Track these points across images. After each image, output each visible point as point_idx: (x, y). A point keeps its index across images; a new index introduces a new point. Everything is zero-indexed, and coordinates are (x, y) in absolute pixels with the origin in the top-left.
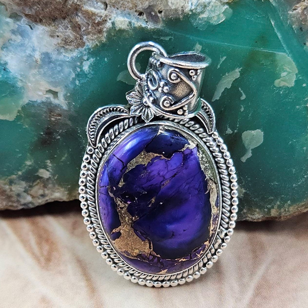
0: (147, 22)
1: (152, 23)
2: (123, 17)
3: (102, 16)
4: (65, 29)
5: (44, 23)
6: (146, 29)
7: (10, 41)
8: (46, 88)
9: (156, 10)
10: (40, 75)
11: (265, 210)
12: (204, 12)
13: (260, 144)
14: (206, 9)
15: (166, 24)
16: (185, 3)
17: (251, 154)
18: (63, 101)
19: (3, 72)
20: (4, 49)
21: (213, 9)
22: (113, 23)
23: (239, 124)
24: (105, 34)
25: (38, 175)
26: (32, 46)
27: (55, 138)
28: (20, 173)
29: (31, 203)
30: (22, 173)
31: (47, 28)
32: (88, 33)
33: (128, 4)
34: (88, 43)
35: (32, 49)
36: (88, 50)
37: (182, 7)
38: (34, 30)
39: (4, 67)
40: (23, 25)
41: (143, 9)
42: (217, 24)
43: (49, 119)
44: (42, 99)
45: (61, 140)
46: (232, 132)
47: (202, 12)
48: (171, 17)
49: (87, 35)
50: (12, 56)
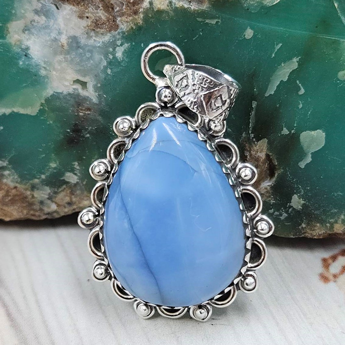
0: (190, 2)
1: (196, 4)
4: (96, 10)
5: (72, 2)
6: (188, 10)
7: (33, 23)
8: (73, 78)
10: (66, 63)
11: (327, 225)
13: (322, 147)
15: (213, 5)
17: (311, 158)
18: (93, 93)
19: (24, 58)
20: (26, 32)
23: (297, 123)
24: (142, 16)
25: (64, 180)
26: (57, 28)
27: (83, 137)
28: (43, 177)
29: (55, 212)
30: (45, 177)
31: (75, 8)
32: (122, 14)
34: (122, 26)
35: (57, 32)
36: (122, 33)
38: (60, 10)
39: (25, 52)
40: (48, 4)
42: (272, 5)
43: (76, 114)
44: (69, 90)
45: (90, 138)
46: (289, 132)
49: (121, 17)
50: (35, 39)
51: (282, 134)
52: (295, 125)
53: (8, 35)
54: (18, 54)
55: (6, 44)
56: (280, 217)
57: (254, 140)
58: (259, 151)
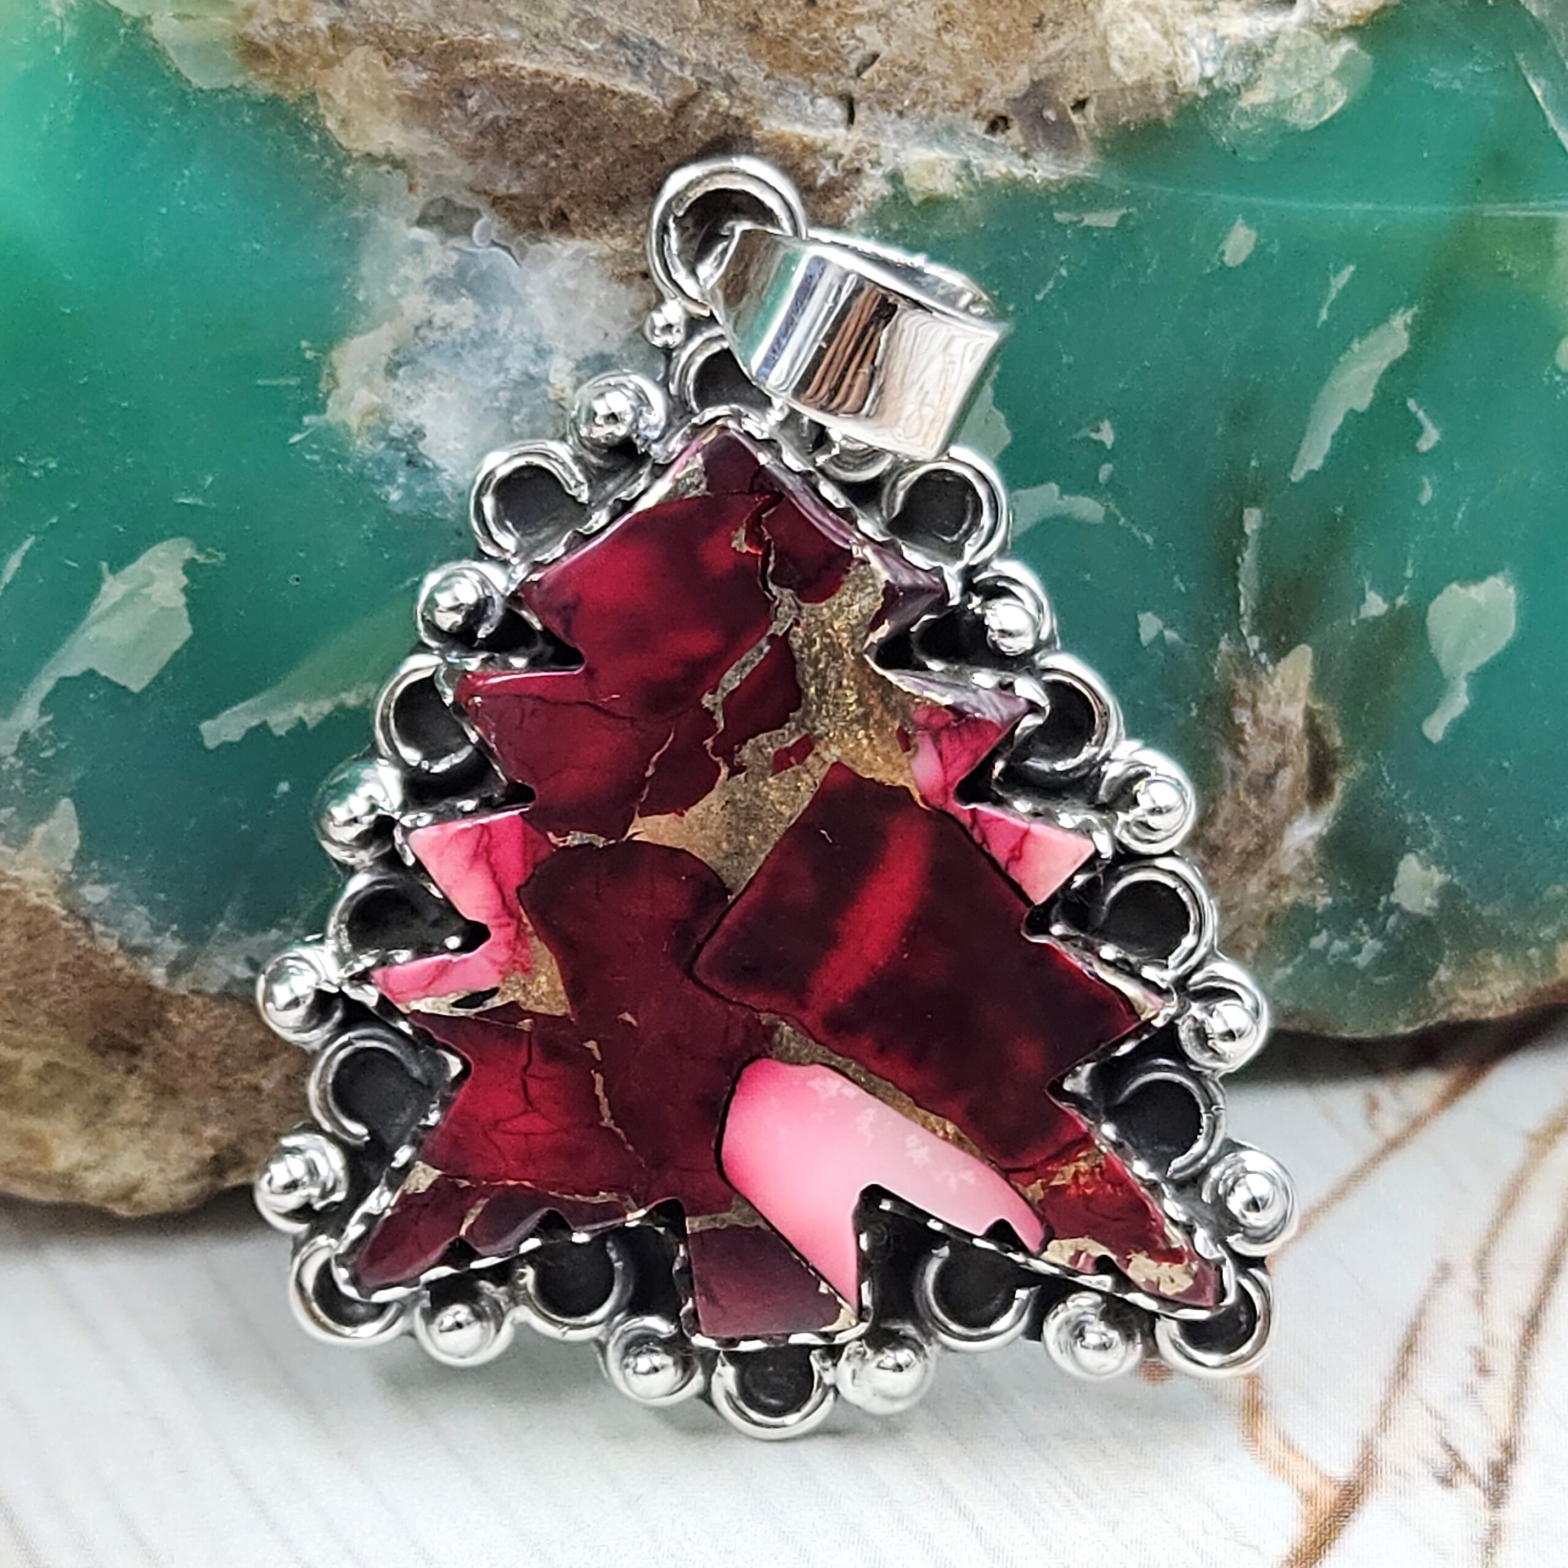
0: (1026, 156)
1: (1051, 158)
2: (929, 144)
3: (841, 156)
5: (577, 224)
6: (1028, 187)
7: (422, 332)
9: (1061, 99)
11: (1529, 953)
12: (1256, 81)
13: (1505, 642)
14: (1258, 65)
15: (1107, 155)
16: (1176, 54)
17: (1466, 696)
19: (403, 475)
20: (401, 372)
21: (1290, 65)
22: (895, 178)
23: (1414, 563)
26: (527, 335)
31: (593, 246)
33: (944, 87)
35: (530, 349)
37: (1169, 72)
38: (525, 268)
39: (399, 450)
40: (480, 251)
41: (1007, 100)
42: (1317, 123)
46: (1387, 606)
47: (1249, 84)
48: (1124, 119)
50: (445, 394)
51: (1362, 616)
52: (1409, 573)
53: (334, 392)
54: (379, 462)
55: (329, 429)
56: (1354, 959)
57: (1263, 658)
58: (1284, 695)
